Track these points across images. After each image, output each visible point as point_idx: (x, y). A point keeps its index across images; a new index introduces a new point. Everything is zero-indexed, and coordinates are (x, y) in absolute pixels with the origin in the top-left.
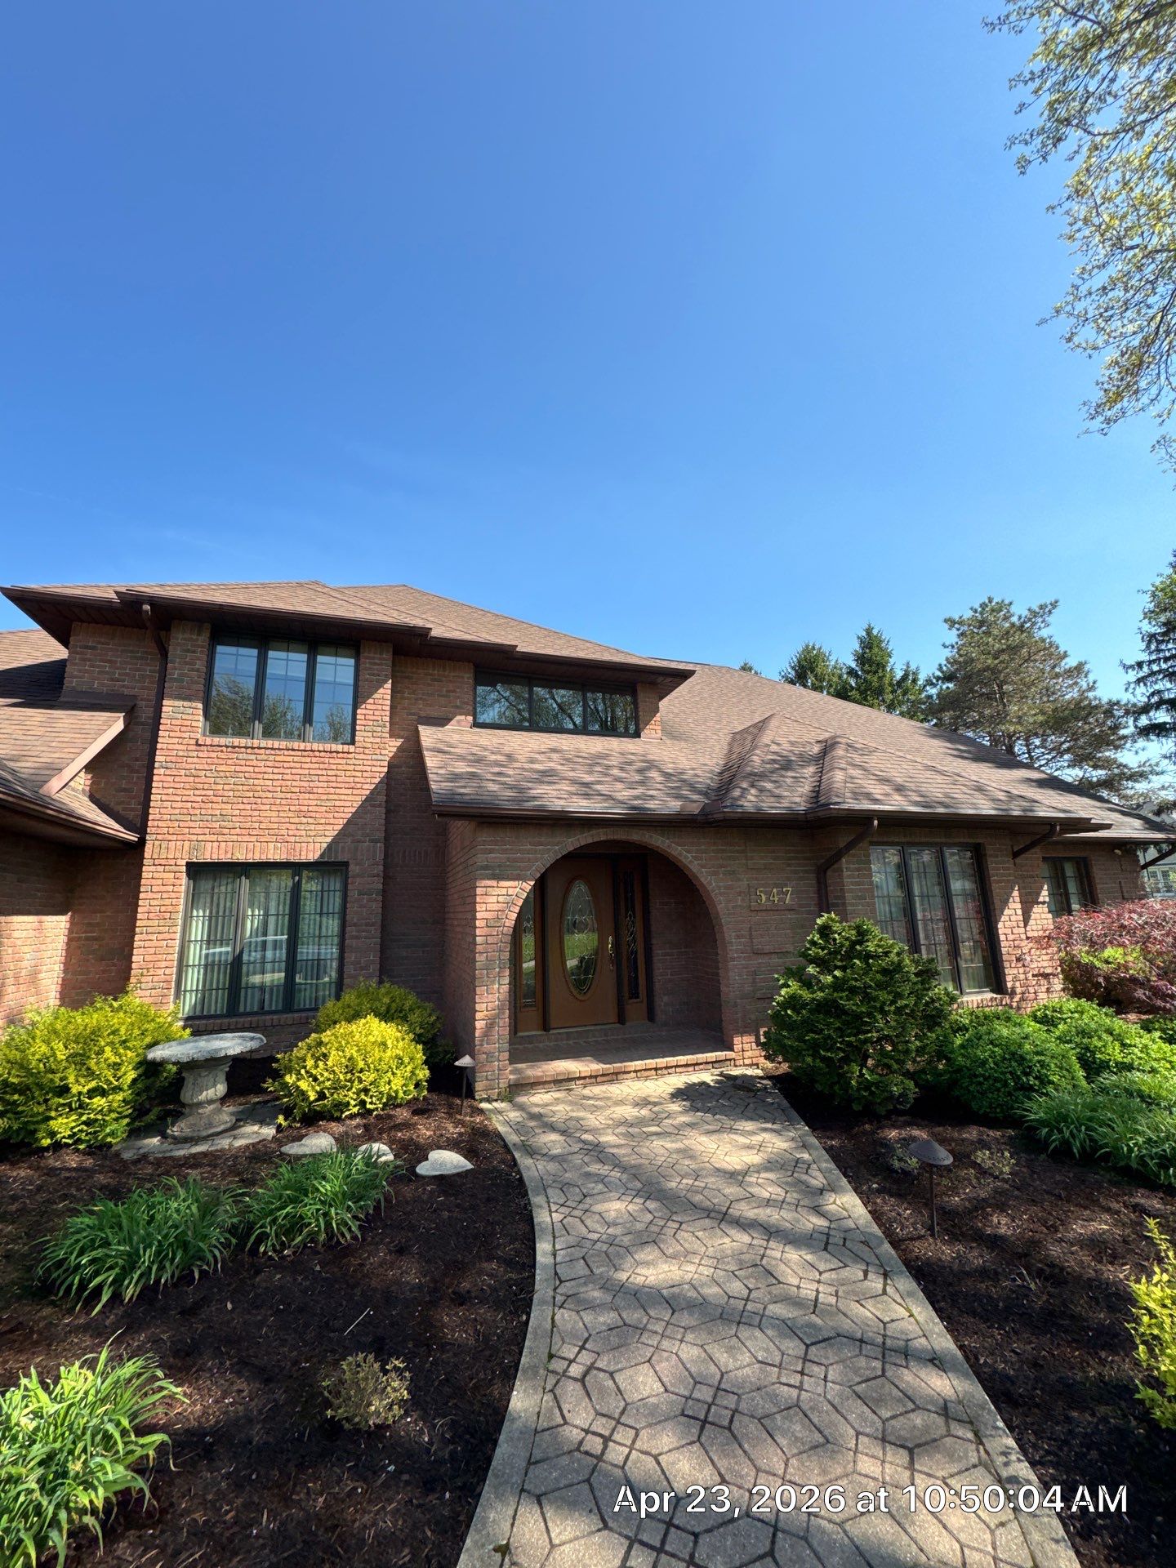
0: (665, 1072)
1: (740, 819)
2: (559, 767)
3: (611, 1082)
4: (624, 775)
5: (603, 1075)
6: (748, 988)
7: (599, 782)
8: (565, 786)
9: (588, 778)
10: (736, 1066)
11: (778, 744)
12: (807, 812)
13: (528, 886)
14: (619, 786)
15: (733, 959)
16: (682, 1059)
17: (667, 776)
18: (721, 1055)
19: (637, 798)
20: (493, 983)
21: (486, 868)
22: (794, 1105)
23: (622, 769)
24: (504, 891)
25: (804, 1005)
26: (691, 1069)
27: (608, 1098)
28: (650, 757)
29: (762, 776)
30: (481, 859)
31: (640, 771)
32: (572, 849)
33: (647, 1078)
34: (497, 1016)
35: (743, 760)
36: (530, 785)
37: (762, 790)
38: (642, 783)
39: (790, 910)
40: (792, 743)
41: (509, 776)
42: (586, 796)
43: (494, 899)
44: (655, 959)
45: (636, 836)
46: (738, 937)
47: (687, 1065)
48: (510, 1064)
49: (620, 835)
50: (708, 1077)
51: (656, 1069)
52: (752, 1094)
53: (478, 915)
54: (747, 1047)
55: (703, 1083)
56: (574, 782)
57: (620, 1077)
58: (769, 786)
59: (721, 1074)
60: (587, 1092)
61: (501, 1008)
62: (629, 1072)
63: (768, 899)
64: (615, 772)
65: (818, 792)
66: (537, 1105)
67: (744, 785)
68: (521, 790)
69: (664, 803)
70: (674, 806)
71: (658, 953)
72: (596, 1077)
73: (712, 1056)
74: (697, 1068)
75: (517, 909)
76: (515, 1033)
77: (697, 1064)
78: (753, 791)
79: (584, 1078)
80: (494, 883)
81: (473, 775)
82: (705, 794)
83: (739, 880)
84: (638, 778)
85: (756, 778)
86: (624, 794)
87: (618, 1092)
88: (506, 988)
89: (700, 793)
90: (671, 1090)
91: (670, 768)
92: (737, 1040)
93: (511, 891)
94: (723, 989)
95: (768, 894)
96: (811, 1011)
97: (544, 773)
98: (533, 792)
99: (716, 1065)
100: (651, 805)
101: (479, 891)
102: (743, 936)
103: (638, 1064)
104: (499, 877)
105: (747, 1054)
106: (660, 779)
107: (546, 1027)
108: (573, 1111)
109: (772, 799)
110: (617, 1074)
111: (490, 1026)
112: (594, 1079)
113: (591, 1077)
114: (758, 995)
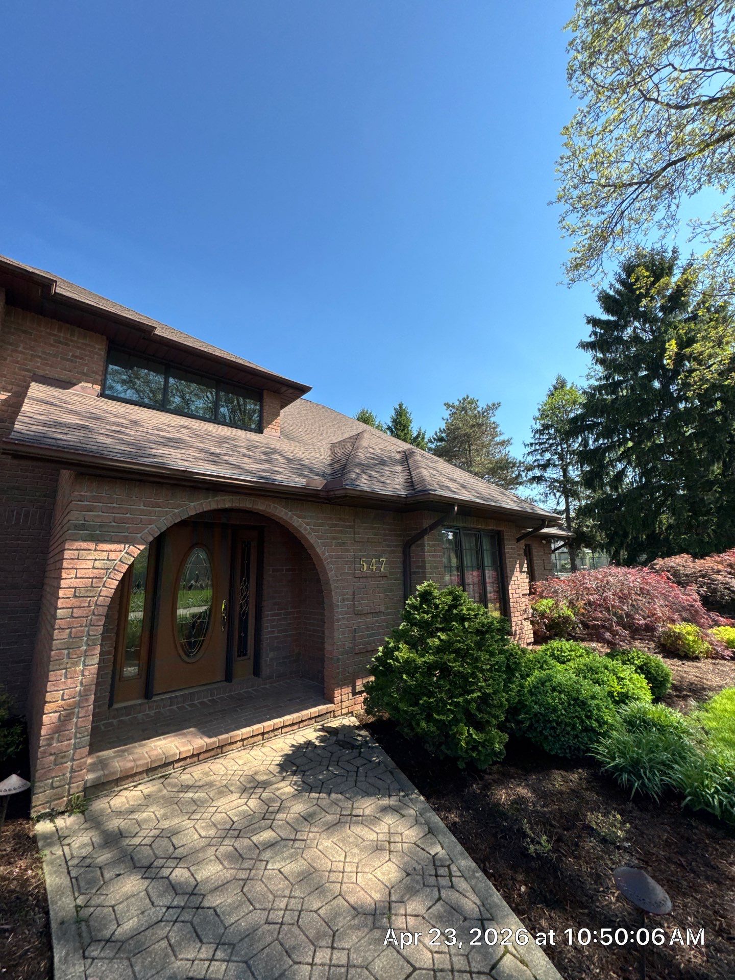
0: (272, 734)
1: (359, 497)
2: (187, 438)
3: (215, 757)
4: (250, 453)
5: (207, 751)
7: (226, 455)
8: (192, 453)
9: (216, 450)
10: (335, 717)
12: (407, 497)
13: (136, 550)
14: (247, 460)
15: (338, 620)
16: (288, 718)
17: (289, 460)
18: (322, 708)
19: (264, 471)
20: (76, 664)
21: (83, 527)
23: (248, 449)
24: (104, 555)
27: (210, 784)
30: (75, 517)
31: (265, 453)
32: (192, 513)
33: (253, 745)
34: (78, 705)
36: (152, 445)
37: (371, 476)
38: (268, 461)
39: (384, 576)
41: (130, 435)
42: (214, 463)
43: (90, 564)
44: (265, 619)
46: (343, 600)
47: (293, 724)
48: (91, 753)
50: (310, 734)
51: (263, 734)
52: (356, 752)
53: (63, 583)
54: (345, 697)
55: (309, 743)
56: (202, 450)
57: (225, 749)
58: (375, 474)
59: (323, 729)
60: (185, 777)
61: (83, 695)
62: (236, 742)
63: (368, 568)
65: (412, 482)
66: (119, 813)
67: (358, 471)
68: (140, 448)
70: (299, 481)
72: (198, 755)
73: (314, 711)
75: (119, 576)
76: (110, 705)
77: (302, 721)
78: (364, 476)
79: (185, 759)
80: (92, 546)
81: (83, 427)
82: (323, 476)
83: (348, 551)
84: (264, 457)
85: (365, 467)
87: (222, 771)
88: (94, 669)
89: (318, 475)
91: (290, 456)
92: (337, 693)
93: (113, 556)
95: (369, 563)
97: (170, 439)
98: (156, 452)
99: (318, 720)
101: (67, 554)
103: (246, 731)
104: (98, 539)
105: (345, 704)
106: (283, 461)
107: (148, 694)
109: (381, 484)
110: (221, 747)
111: (64, 721)
112: (197, 757)
113: (193, 756)
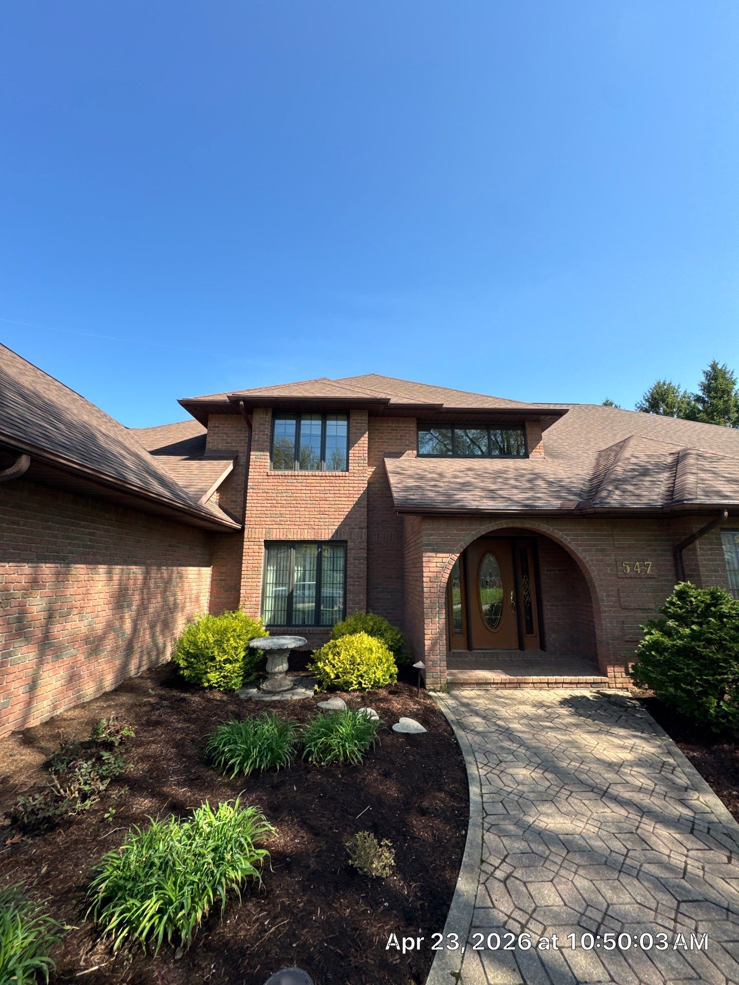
0: (554, 686)
1: (609, 513)
2: (473, 480)
3: (516, 688)
5: (509, 683)
6: (617, 633)
7: (501, 489)
8: (478, 493)
9: (493, 487)
10: (609, 688)
11: (637, 457)
12: (663, 507)
13: (456, 557)
14: (515, 491)
15: (605, 612)
16: (568, 678)
17: (550, 483)
18: (598, 678)
19: (528, 499)
20: (435, 617)
21: (429, 545)
22: (659, 721)
23: (516, 480)
24: (440, 560)
25: (666, 649)
26: (574, 686)
27: (514, 699)
28: (537, 471)
29: (625, 481)
30: (425, 539)
31: (530, 481)
32: (483, 533)
33: (541, 689)
34: (438, 638)
35: (608, 470)
36: (455, 492)
38: (531, 489)
39: (650, 578)
40: (648, 456)
41: (441, 487)
42: (493, 498)
43: (434, 565)
45: (528, 525)
46: (608, 596)
47: (571, 683)
48: (448, 669)
49: (518, 524)
50: (587, 693)
51: (548, 683)
52: (623, 709)
53: (425, 574)
54: (618, 675)
55: (584, 697)
56: (483, 489)
57: (522, 685)
59: (598, 692)
60: (499, 693)
61: (440, 634)
62: (529, 683)
63: (632, 570)
64: (512, 482)
65: (673, 491)
66: (466, 698)
67: (610, 488)
68: (449, 496)
69: (547, 502)
70: (556, 504)
71: (546, 605)
73: (590, 678)
74: (579, 686)
75: (449, 571)
76: (450, 650)
77: (579, 683)
78: (617, 492)
79: (497, 683)
80: (434, 555)
81: (419, 487)
82: (579, 495)
83: (609, 555)
84: (528, 485)
85: (619, 483)
86: (519, 496)
87: (521, 695)
88: (443, 621)
89: (575, 494)
90: (559, 699)
91: (551, 478)
92: (610, 669)
93: (444, 560)
94: (598, 632)
95: (632, 566)
96: (671, 653)
97: (463, 484)
98: (457, 497)
99: (593, 685)
100: (539, 503)
101: (425, 559)
102: (612, 596)
103: (535, 678)
104: (437, 551)
105: (618, 680)
106: (544, 486)
107: (469, 647)
108: (489, 704)
109: (633, 498)
110: (519, 683)
111: (434, 645)
112: (504, 685)
113: (501, 683)
114: (627, 638)
